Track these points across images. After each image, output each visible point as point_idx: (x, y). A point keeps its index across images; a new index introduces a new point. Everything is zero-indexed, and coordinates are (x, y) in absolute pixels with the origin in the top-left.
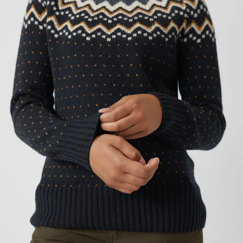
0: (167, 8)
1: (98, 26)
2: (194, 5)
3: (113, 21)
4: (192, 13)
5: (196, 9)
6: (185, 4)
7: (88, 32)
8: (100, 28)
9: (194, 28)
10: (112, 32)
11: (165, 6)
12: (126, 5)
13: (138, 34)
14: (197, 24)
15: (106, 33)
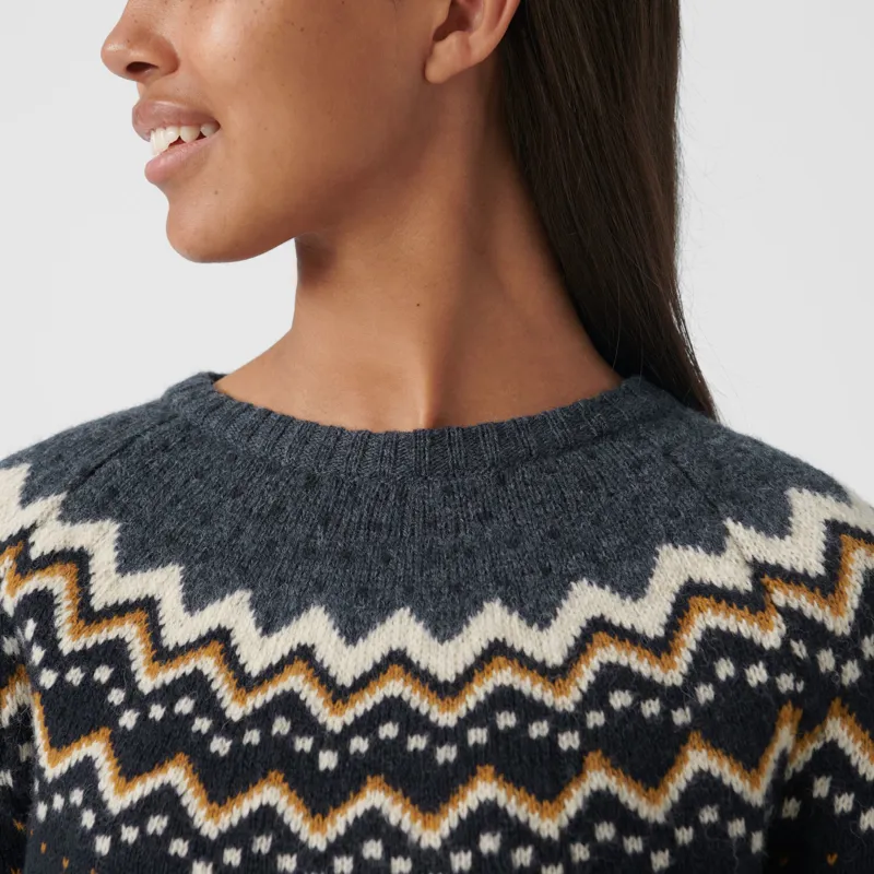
0: (669, 651)
1: (261, 792)
2: (837, 612)
3: (344, 756)
4: (826, 660)
5: (853, 633)
6: (778, 609)
7: (204, 832)
8: (268, 805)
9: (841, 744)
10: (333, 838)
11: (661, 632)
12: (427, 634)
13: (477, 856)
14: (859, 720)
15: (303, 837)
